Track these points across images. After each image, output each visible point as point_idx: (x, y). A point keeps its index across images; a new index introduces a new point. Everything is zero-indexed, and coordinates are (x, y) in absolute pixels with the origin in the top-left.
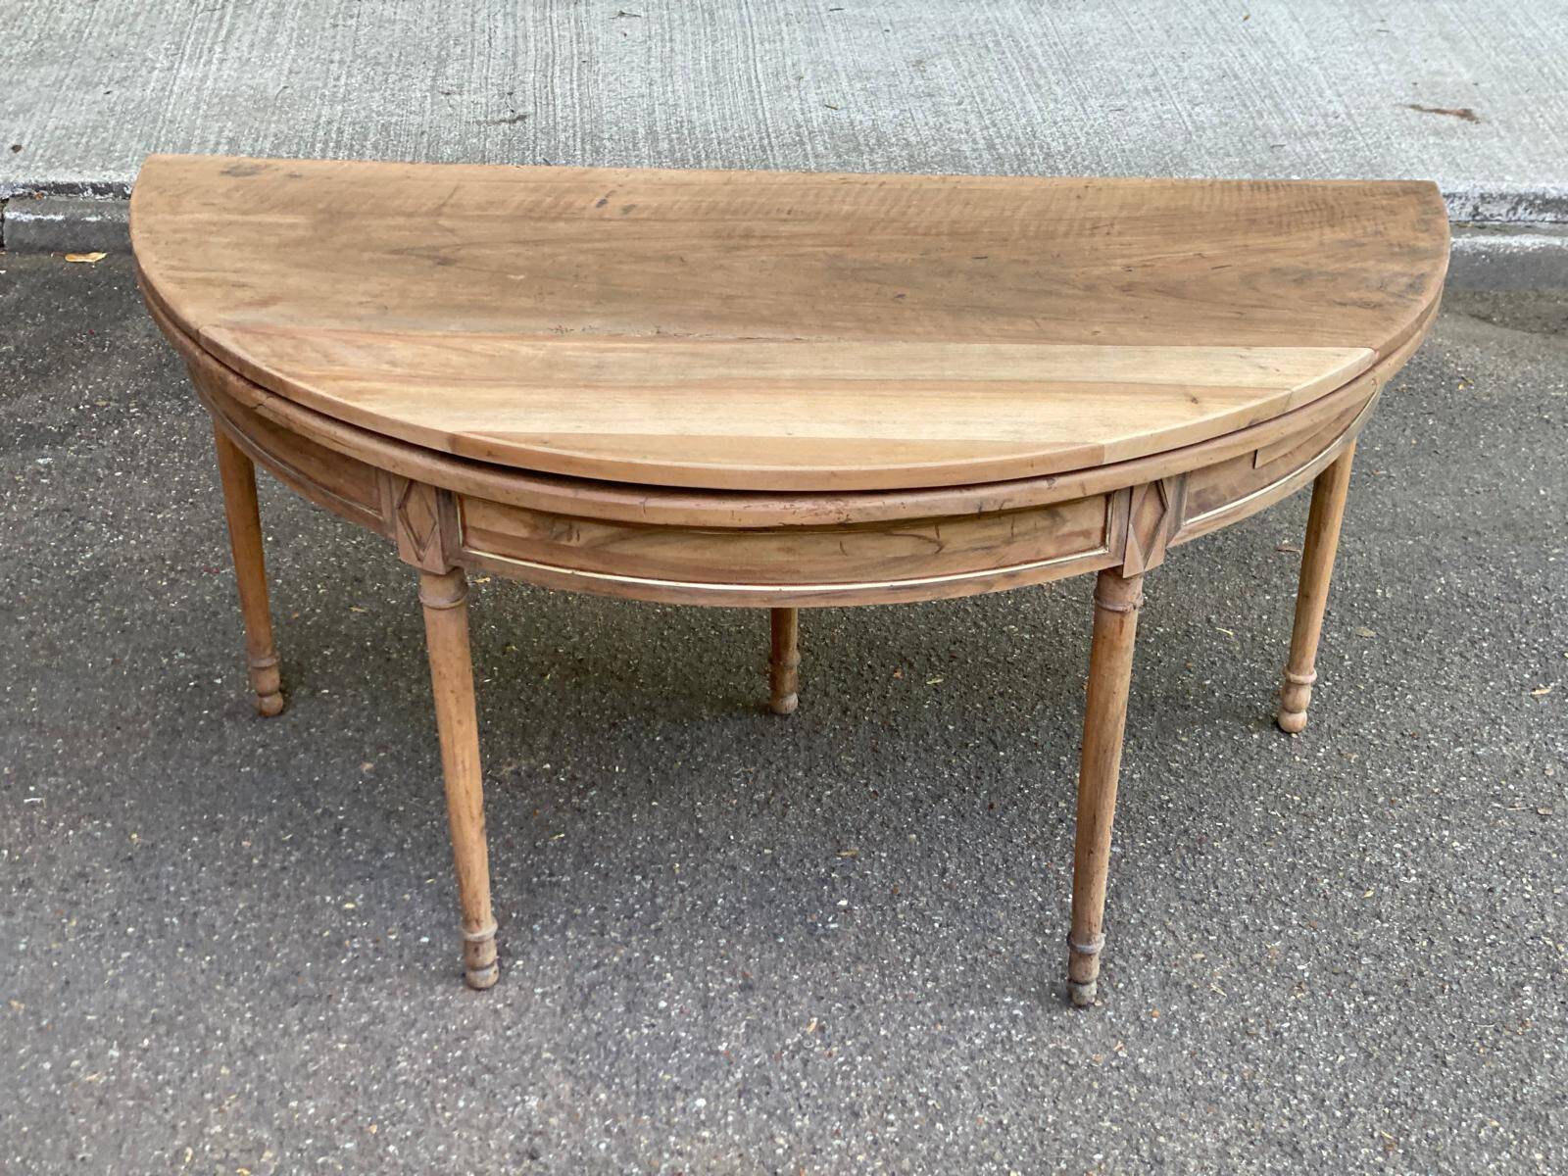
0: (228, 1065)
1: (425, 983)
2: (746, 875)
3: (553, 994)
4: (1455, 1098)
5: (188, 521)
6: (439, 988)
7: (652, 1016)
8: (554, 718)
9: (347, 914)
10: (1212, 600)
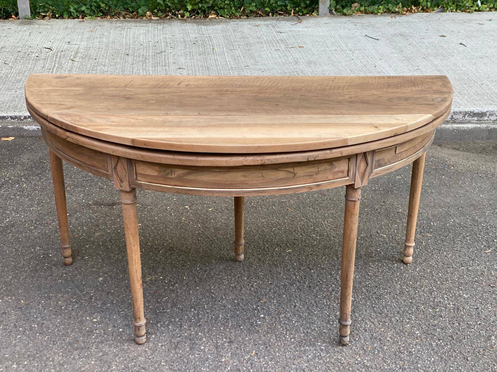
0: (54, 369)
1: (121, 343)
6: (126, 344)
7: (199, 351)
8: (163, 264)
9: (94, 323)
10: (378, 226)
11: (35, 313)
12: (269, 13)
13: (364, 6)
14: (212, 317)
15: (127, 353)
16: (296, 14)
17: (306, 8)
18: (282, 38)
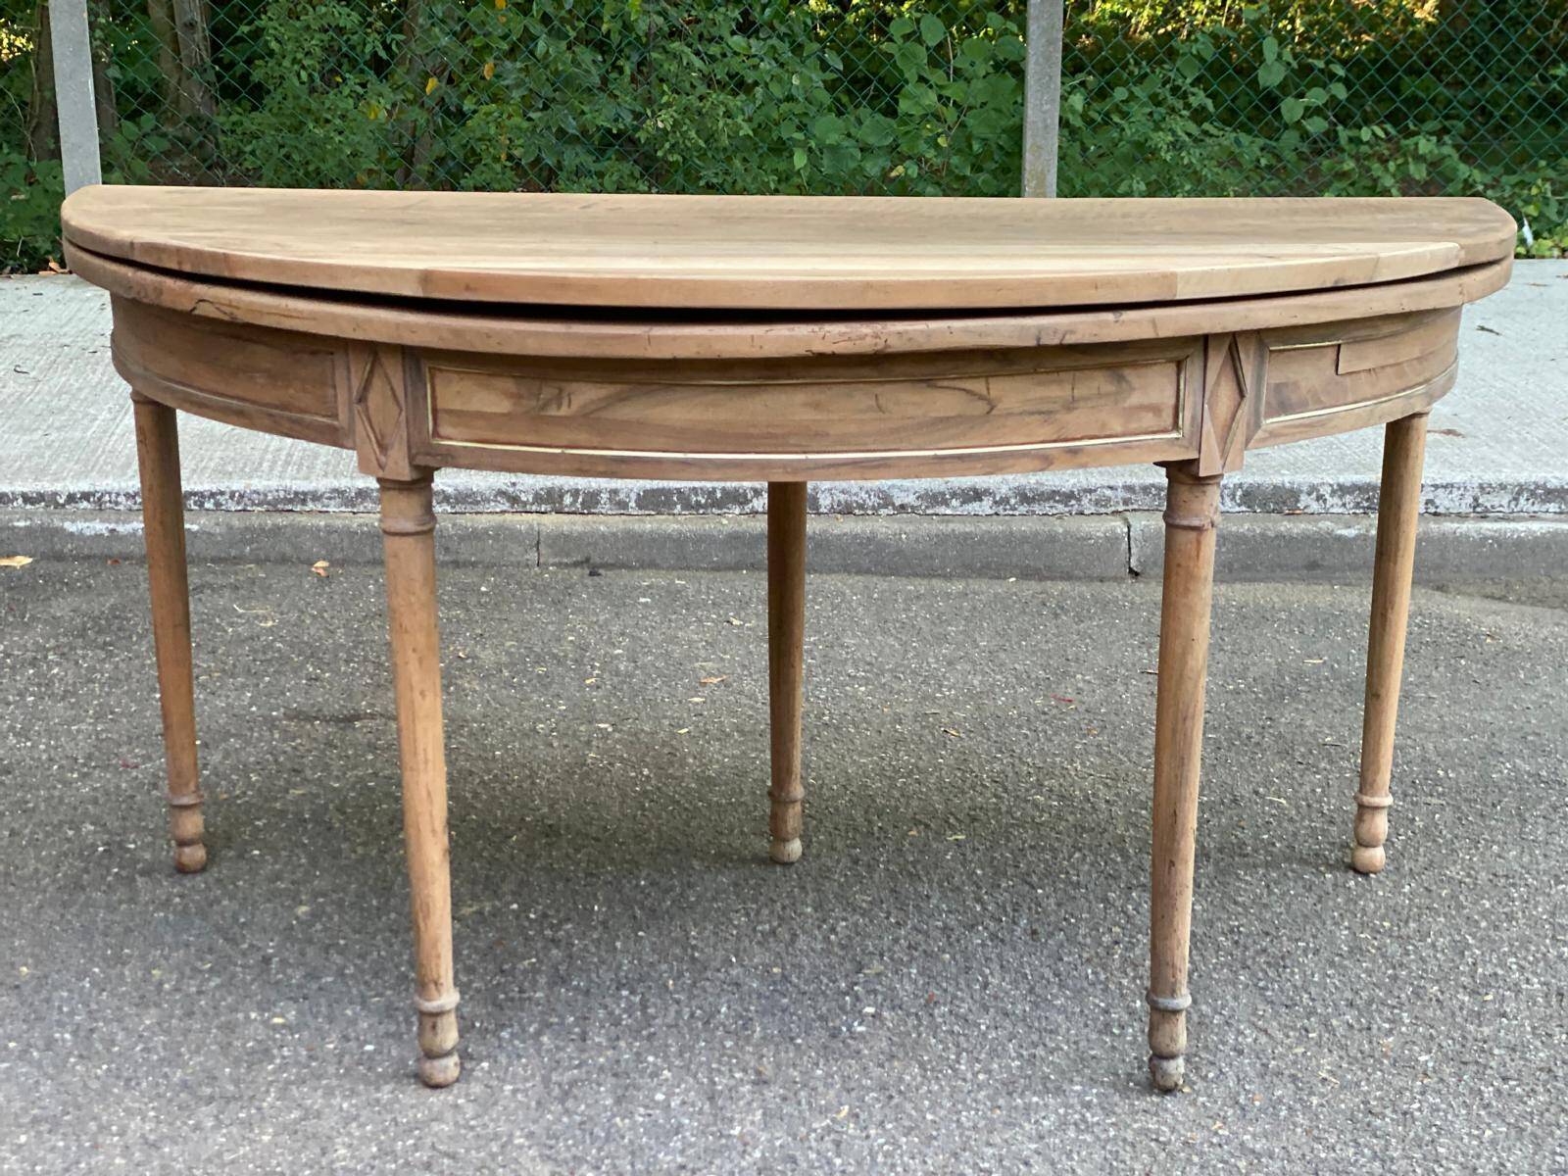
1: (368, 1083)
2: (752, 989)
3: (526, 1090)
5: (105, 731)
6: (388, 1088)
7: (646, 1107)
8: (522, 869)
9: (275, 1028)
11: (68, 1000)
14: (692, 1014)
15: (390, 1112)
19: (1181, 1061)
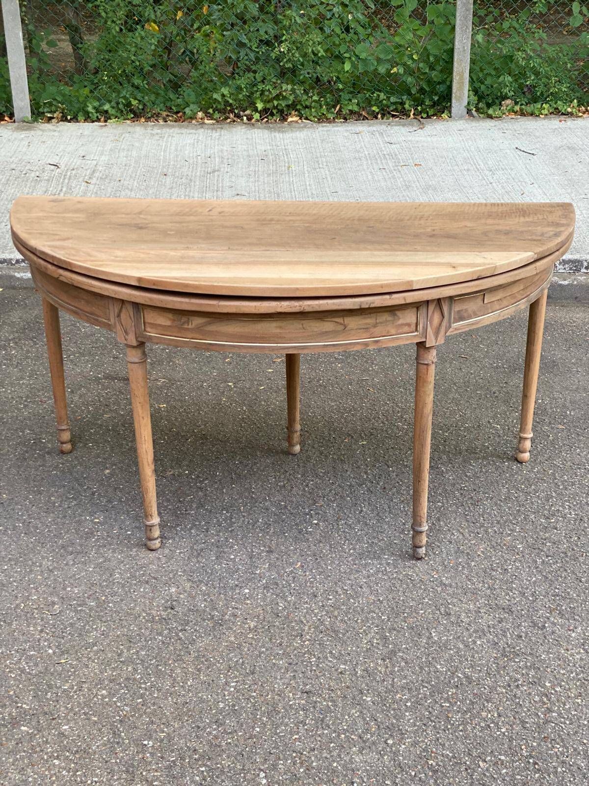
0: (41, 575)
1: (128, 548)
2: (272, 512)
3: (184, 553)
4: (584, 594)
5: (33, 384)
6: (135, 550)
7: (227, 561)
8: (191, 455)
9: (96, 523)
10: (491, 414)
11: (21, 509)
12: (378, 113)
13: (520, 103)
14: (249, 522)
15: (136, 560)
16: (417, 115)
17: (433, 106)
18: (392, 152)
19: (424, 548)
